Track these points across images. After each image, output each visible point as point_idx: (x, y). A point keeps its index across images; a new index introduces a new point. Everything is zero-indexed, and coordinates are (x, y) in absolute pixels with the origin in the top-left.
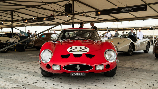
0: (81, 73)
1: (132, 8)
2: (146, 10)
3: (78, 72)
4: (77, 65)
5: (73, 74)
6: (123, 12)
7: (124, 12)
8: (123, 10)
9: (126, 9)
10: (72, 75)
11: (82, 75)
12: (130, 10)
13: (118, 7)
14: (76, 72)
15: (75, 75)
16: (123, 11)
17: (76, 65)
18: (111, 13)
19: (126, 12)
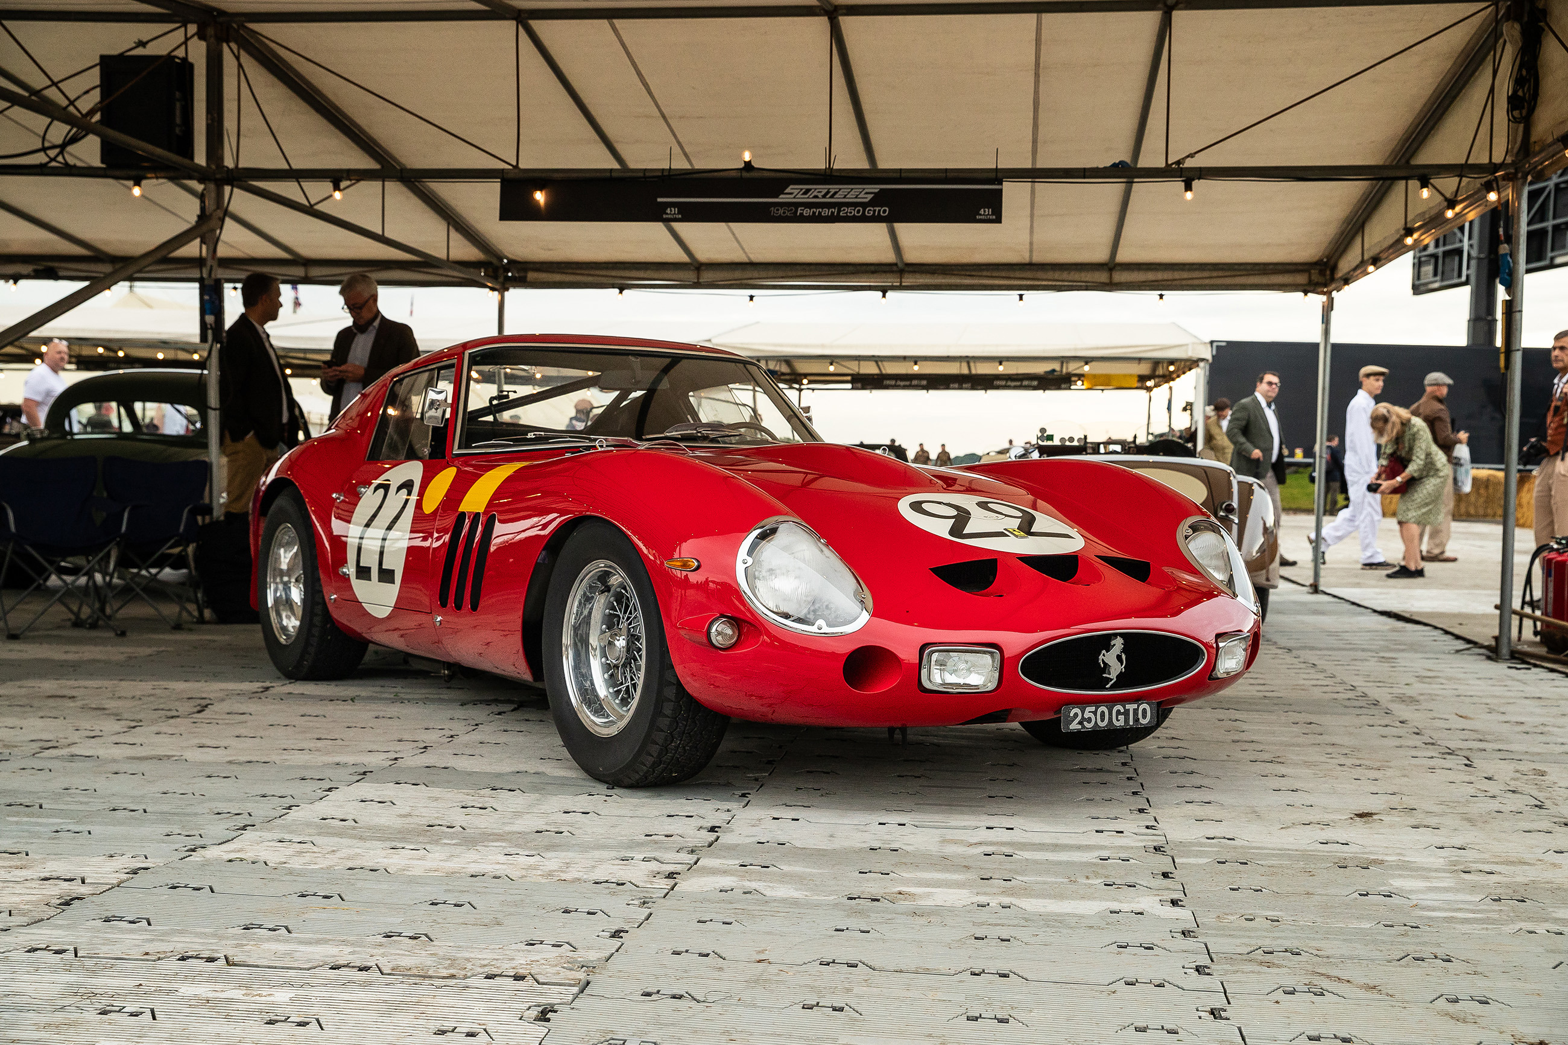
0: (1131, 707)
1: (876, 188)
2: (998, 220)
3: (1111, 701)
4: (1116, 635)
5: (1076, 715)
6: (793, 215)
7: (807, 212)
8: (793, 194)
9: (823, 188)
10: (1074, 726)
11: (1136, 720)
12: (864, 205)
13: (748, 165)
14: (1097, 701)
15: (1089, 720)
16: (797, 205)
17: (1105, 642)
18: (671, 212)
19: (826, 212)
